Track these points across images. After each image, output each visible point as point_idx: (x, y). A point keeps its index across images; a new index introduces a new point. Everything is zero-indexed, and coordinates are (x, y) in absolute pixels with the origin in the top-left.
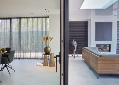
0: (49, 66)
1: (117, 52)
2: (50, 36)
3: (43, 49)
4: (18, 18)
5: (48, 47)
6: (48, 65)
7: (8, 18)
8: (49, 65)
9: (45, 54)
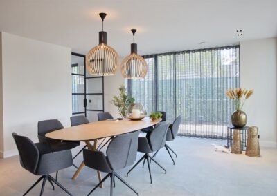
0: (246, 154)
2: (244, 87)
3: (229, 117)
4: (169, 54)
5: (241, 112)
6: (241, 153)
7: (151, 56)
8: (244, 152)
9: (232, 126)
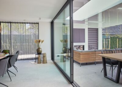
0: (43, 63)
1: (88, 49)
4: (8, 23)
5: (40, 48)
6: (41, 63)
9: (37, 54)
